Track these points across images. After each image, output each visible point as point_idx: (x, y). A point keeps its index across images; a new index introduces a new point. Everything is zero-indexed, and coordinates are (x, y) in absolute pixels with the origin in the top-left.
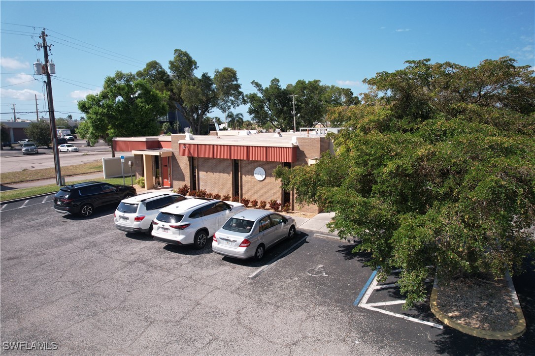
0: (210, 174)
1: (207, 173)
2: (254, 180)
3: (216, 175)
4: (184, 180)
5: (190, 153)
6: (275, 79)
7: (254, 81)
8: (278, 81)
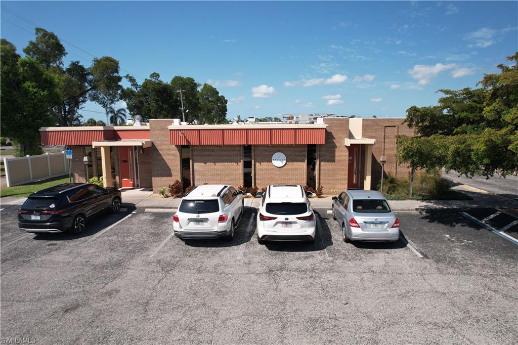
0: (210, 165)
1: (205, 163)
2: (272, 167)
3: (219, 165)
4: (170, 175)
5: (187, 140)
6: (155, 73)
7: (128, 75)
8: (158, 75)
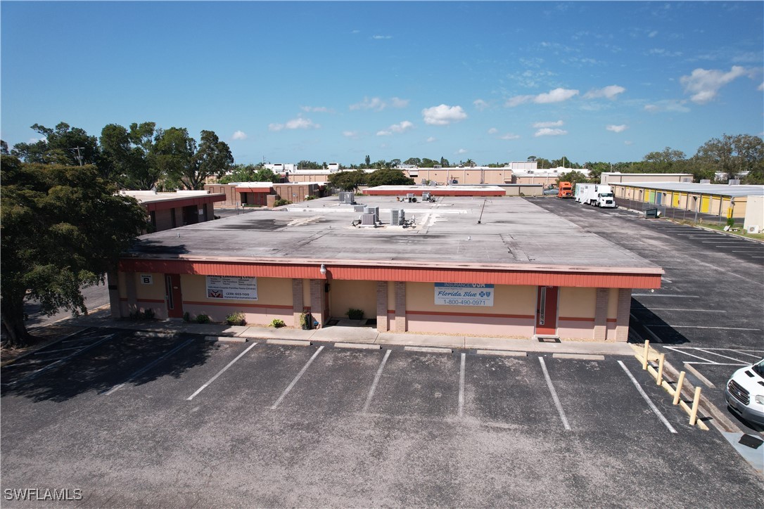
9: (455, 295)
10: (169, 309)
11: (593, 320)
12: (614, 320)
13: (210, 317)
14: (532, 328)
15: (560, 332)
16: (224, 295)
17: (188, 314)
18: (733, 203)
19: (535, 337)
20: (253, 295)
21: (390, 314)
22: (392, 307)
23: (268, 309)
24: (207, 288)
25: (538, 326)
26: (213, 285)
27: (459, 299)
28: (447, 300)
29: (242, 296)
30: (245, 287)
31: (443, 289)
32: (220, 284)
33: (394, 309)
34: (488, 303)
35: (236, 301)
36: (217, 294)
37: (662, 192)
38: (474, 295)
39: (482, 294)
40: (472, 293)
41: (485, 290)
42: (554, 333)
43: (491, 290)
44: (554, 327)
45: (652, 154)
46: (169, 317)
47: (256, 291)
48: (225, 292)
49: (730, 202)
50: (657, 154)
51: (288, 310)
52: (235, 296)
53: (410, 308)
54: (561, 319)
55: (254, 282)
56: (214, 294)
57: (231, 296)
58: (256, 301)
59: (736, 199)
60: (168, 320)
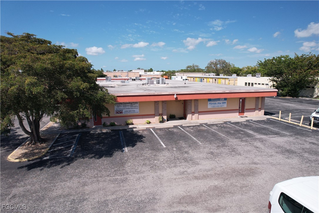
9: (215, 104)
10: (94, 121)
11: (255, 109)
12: (260, 108)
13: (116, 123)
14: (238, 113)
15: (246, 114)
16: (123, 112)
17: (105, 123)
18: (229, 81)
19: (239, 116)
20: (137, 111)
21: (193, 113)
22: (193, 111)
23: (143, 116)
24: (115, 110)
25: (239, 113)
26: (118, 108)
27: (216, 105)
28: (212, 106)
29: (132, 112)
30: (133, 108)
31: (211, 102)
32: (122, 107)
33: (194, 111)
34: (225, 106)
35: (129, 114)
36: (120, 112)
37: (203, 78)
38: (221, 103)
39: (223, 103)
40: (220, 103)
41: (224, 101)
42: (244, 115)
43: (226, 101)
44: (244, 113)
45: (188, 66)
46: (94, 125)
47: (138, 109)
48: (124, 111)
49: (228, 80)
50: (190, 66)
51: (153, 116)
52: (129, 112)
53: (199, 110)
54: (246, 109)
55: (138, 105)
56: (118, 112)
57: (127, 112)
58: (138, 114)
59: (230, 79)
60: (94, 127)
